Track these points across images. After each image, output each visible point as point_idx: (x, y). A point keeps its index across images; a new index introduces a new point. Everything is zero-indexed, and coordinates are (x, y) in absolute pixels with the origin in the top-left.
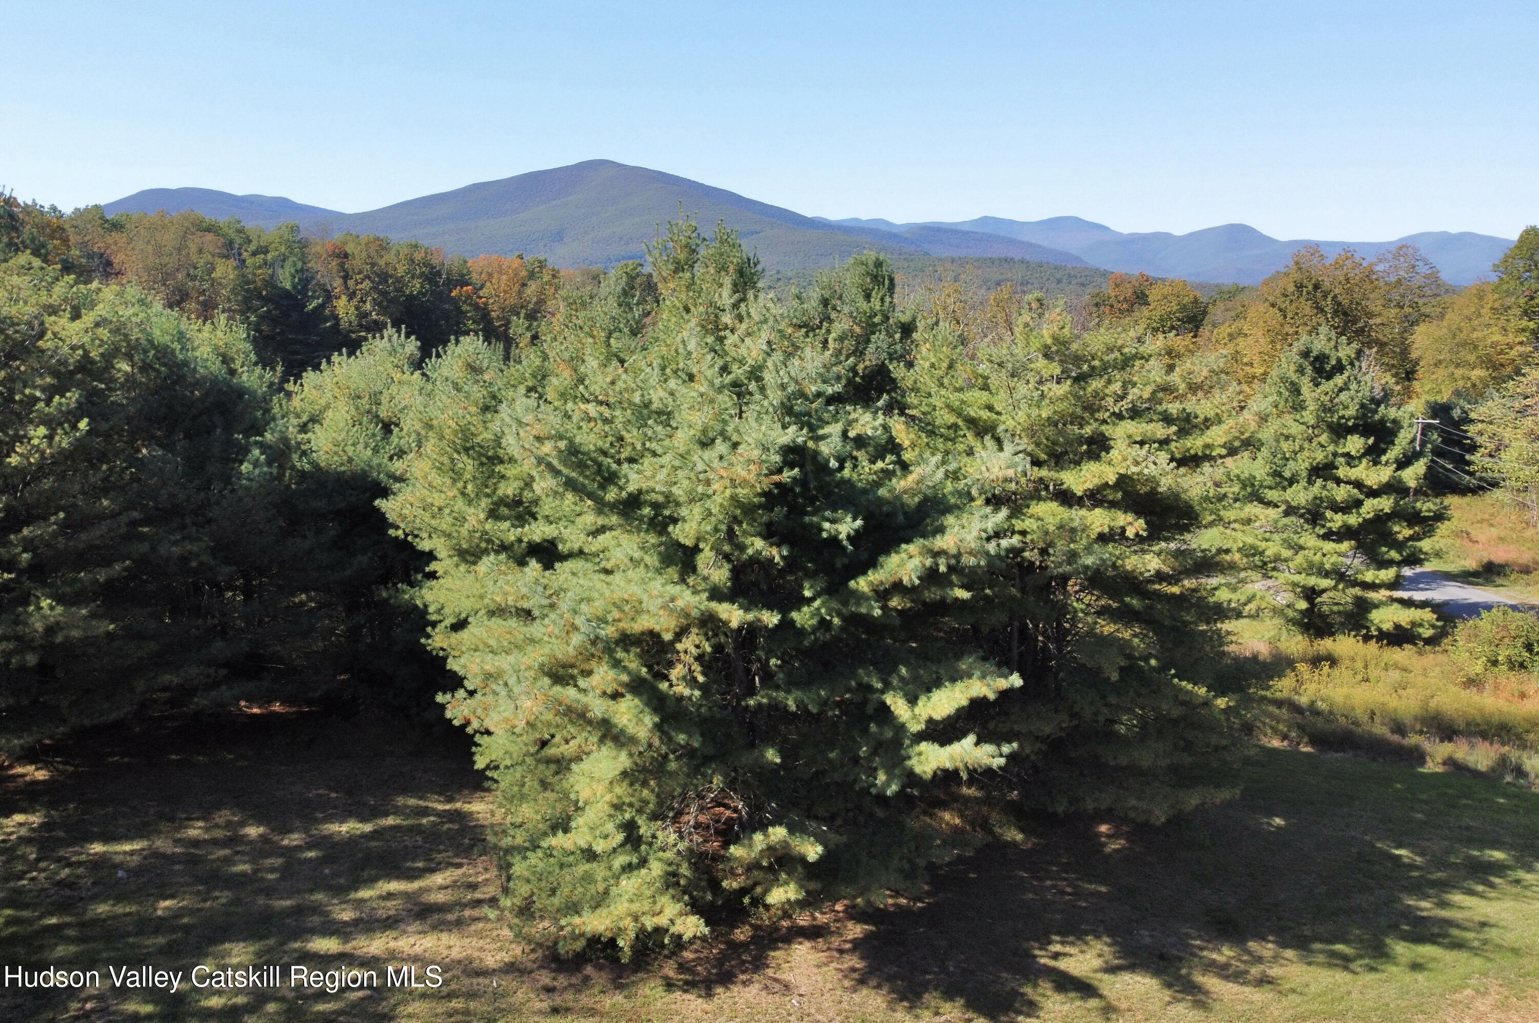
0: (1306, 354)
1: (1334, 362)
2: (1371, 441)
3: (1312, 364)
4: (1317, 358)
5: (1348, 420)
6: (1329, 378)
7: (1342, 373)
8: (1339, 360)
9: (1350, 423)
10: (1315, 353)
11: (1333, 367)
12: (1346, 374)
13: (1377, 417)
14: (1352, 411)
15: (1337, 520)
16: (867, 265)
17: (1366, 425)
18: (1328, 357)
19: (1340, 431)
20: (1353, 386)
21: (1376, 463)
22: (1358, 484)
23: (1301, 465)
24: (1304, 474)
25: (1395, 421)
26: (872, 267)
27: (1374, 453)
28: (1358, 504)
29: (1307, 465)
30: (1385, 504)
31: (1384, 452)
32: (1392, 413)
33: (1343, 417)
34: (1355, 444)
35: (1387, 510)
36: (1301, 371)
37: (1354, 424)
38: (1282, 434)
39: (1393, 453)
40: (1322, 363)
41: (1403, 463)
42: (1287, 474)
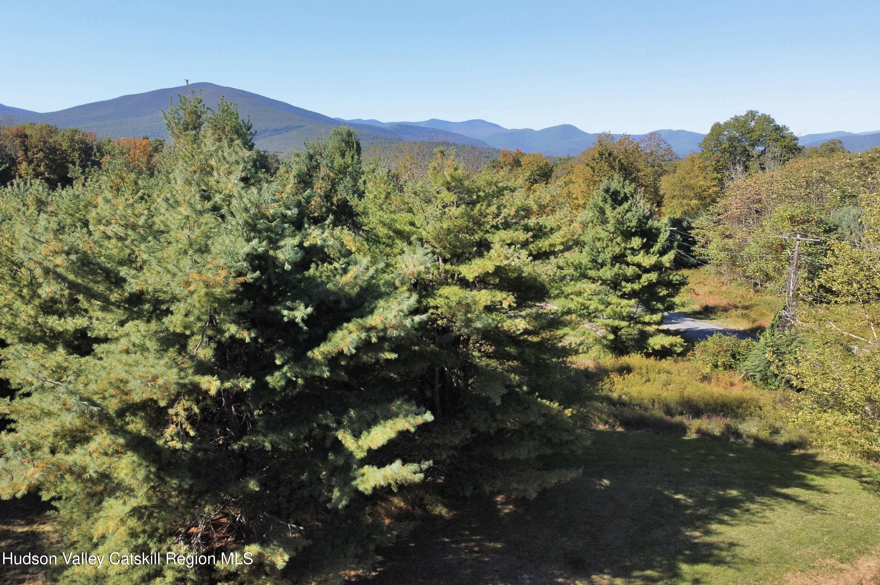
0: (607, 191)
1: (623, 195)
2: (645, 240)
3: (611, 196)
4: (613, 193)
5: (632, 228)
6: (620, 204)
7: (627, 202)
8: (625, 194)
9: (633, 230)
10: (612, 190)
11: (622, 198)
12: (630, 202)
13: (648, 226)
14: (634, 223)
15: (628, 287)
16: (342, 135)
17: (642, 231)
18: (619, 192)
19: (628, 235)
20: (634, 209)
21: (647, 253)
22: (639, 265)
23: (607, 256)
24: (609, 261)
25: (657, 229)
26: (345, 136)
27: (646, 247)
28: (639, 277)
29: (610, 255)
30: (653, 276)
31: (652, 246)
32: (656, 224)
33: (629, 227)
34: (636, 242)
35: (654, 281)
36: (605, 201)
37: (636, 231)
38: (596, 238)
39: (657, 247)
40: (616, 196)
41: (663, 252)
42: (600, 261)
